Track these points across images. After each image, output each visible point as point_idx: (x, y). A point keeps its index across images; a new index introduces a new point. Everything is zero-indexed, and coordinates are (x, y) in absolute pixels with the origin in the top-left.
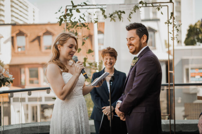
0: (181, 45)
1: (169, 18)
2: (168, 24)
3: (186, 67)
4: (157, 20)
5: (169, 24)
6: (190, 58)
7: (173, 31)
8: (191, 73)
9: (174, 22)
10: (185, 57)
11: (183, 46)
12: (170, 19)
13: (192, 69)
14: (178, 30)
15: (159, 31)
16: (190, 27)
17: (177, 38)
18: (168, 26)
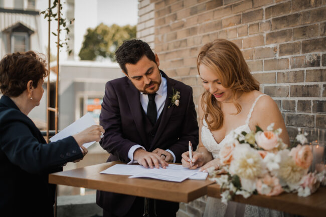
0: (74, 60)
1: (52, 5)
2: (49, 16)
3: (80, 95)
4: (35, 13)
5: (52, 18)
6: (87, 80)
7: (59, 31)
8: (89, 106)
9: (60, 14)
10: (79, 79)
11: (77, 61)
12: (53, 7)
13: (90, 98)
14: (67, 29)
15: (37, 31)
16: (89, 30)
17: (66, 44)
18: (50, 20)
